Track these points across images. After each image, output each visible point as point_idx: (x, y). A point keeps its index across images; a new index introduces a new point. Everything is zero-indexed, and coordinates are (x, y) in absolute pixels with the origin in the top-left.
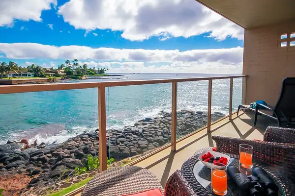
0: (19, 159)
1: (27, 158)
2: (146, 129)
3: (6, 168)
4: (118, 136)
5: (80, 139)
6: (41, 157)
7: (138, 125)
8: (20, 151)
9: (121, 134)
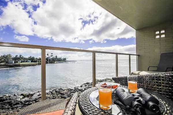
0: (18, 104)
1: (23, 104)
2: (86, 88)
3: (11, 108)
4: (71, 92)
5: (51, 93)
6: (30, 103)
7: (82, 86)
8: (20, 100)
9: (73, 91)
